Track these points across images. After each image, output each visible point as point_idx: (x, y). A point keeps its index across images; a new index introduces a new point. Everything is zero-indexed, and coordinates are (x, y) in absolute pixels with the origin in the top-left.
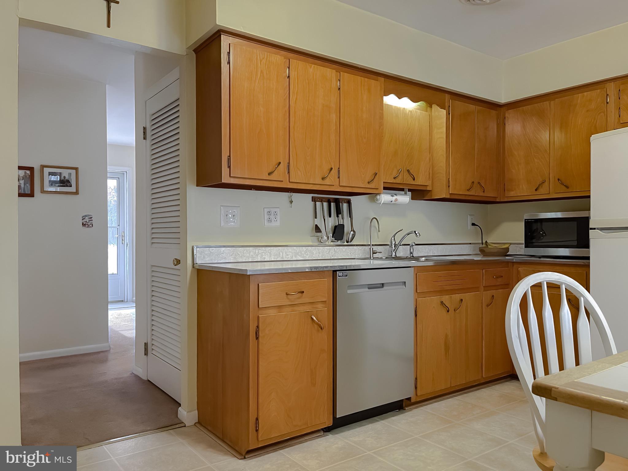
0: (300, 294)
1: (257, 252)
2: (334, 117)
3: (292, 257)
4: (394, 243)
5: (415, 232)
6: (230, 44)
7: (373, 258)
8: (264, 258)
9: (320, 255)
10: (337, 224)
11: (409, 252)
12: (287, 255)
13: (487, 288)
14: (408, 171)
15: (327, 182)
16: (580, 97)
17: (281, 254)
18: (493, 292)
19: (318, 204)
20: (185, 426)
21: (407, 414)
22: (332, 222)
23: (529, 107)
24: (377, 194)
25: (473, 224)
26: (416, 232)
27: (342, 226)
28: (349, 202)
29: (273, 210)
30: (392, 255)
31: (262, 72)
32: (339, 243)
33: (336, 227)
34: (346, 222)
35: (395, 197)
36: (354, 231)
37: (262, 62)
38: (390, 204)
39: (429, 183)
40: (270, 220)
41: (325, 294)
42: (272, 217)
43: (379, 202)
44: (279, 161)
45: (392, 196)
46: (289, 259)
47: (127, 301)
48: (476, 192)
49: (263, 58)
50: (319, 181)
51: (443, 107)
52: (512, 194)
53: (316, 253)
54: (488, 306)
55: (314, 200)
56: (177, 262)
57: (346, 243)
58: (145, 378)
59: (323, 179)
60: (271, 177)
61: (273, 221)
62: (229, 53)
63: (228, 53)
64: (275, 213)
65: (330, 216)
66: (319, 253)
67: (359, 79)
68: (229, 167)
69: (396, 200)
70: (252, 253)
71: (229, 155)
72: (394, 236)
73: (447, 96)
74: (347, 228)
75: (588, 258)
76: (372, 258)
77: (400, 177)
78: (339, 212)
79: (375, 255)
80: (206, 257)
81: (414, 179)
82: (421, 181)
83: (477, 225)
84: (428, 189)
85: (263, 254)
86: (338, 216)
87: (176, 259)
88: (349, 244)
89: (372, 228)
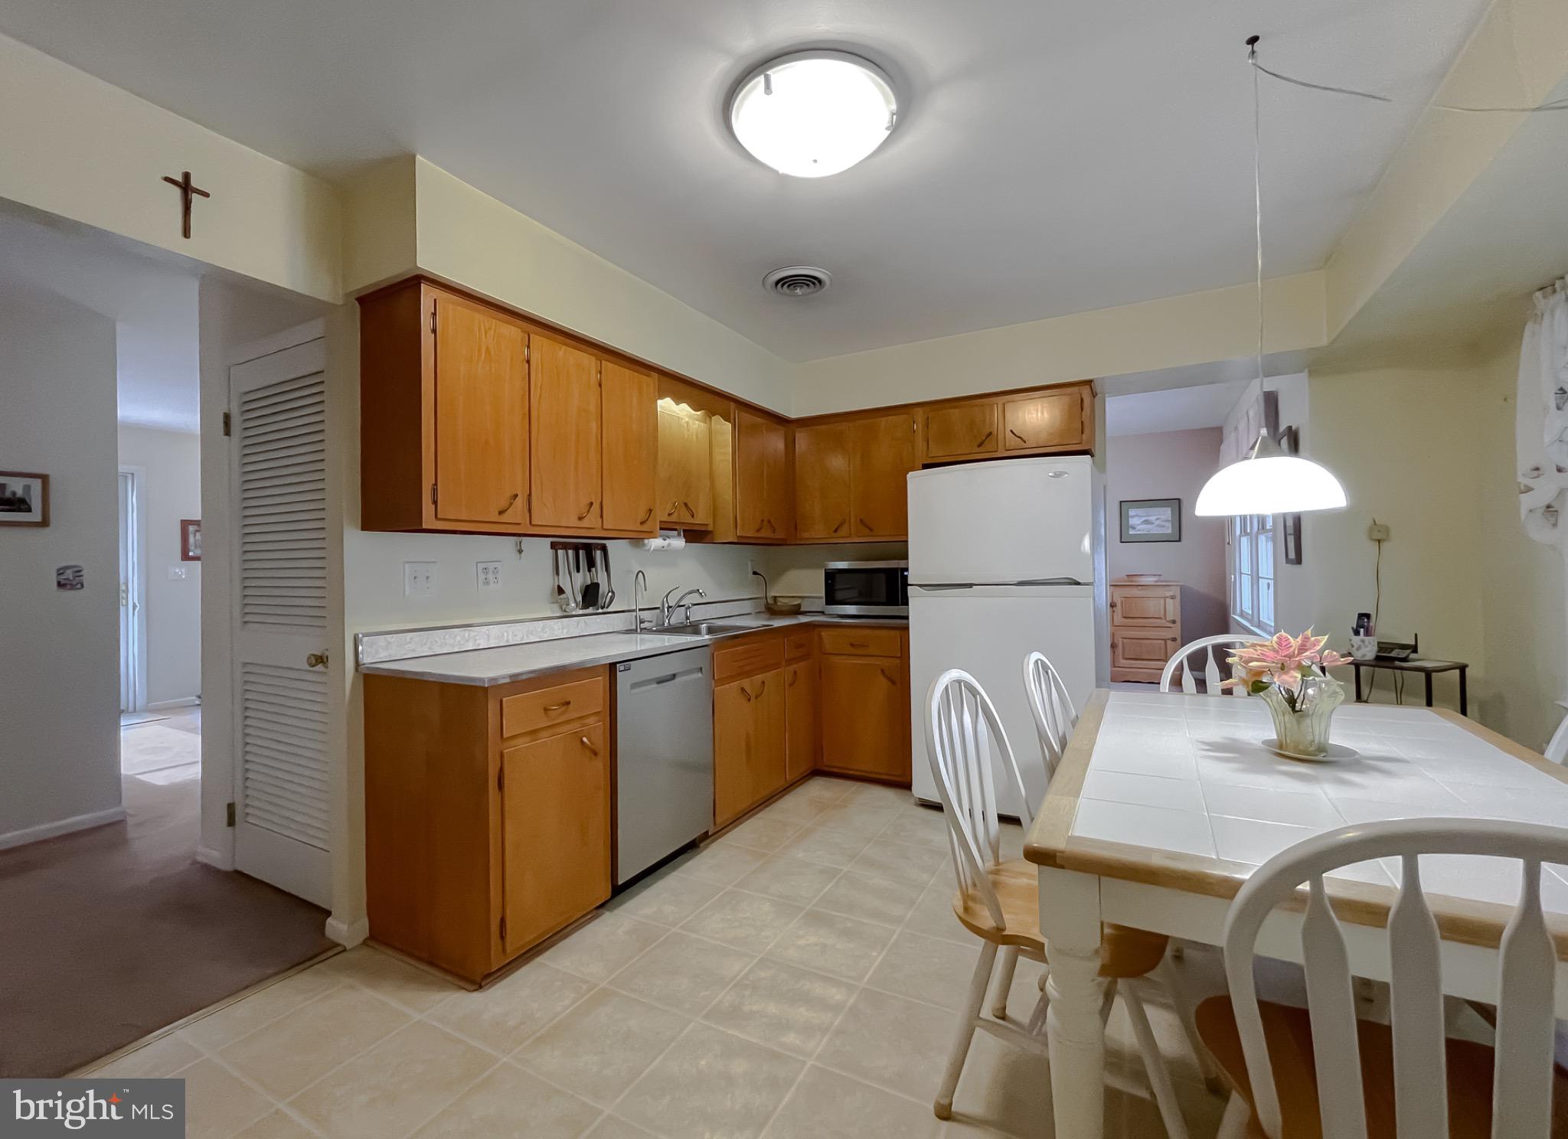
0: (565, 707)
1: (467, 635)
2: (594, 426)
3: (522, 639)
4: (666, 606)
5: (698, 590)
6: (435, 300)
7: (641, 629)
8: (479, 645)
9: (565, 631)
10: (589, 583)
11: (684, 617)
12: (515, 636)
13: (789, 662)
14: (686, 504)
15: (585, 523)
16: (883, 422)
17: (505, 634)
18: (794, 667)
19: (561, 552)
20: (345, 950)
21: (704, 853)
22: (581, 579)
23: (824, 427)
24: (644, 539)
25: (755, 573)
26: (701, 591)
27: (597, 585)
28: (604, 549)
29: (491, 566)
30: (664, 624)
31: (487, 350)
32: (590, 610)
33: (587, 587)
34: (601, 578)
35: (668, 541)
36: (613, 593)
37: (488, 335)
38: (661, 550)
39: (710, 521)
40: (487, 582)
41: (598, 701)
42: (491, 576)
43: (646, 548)
44: (515, 493)
45: (665, 540)
46: (519, 642)
47: (135, 711)
48: (766, 533)
49: (490, 329)
50: (574, 523)
51: (727, 419)
52: (806, 535)
53: (559, 629)
54: (791, 685)
55: (553, 546)
56: (316, 660)
57: (600, 611)
58: (226, 867)
59: (580, 519)
60: (505, 518)
61: (492, 582)
62: (434, 314)
63: (432, 313)
64: (495, 571)
65: (578, 571)
66: (563, 628)
67: (626, 373)
68: (435, 502)
69: (669, 545)
70: (458, 638)
71: (434, 482)
72: (667, 596)
73: (732, 405)
74: (603, 588)
75: (907, 618)
76: (639, 630)
77: (676, 514)
78: (591, 564)
79: (643, 626)
80: (381, 650)
81: (693, 516)
82: (702, 518)
83: (760, 575)
84: (710, 528)
85: (477, 637)
86: (589, 571)
87: (313, 655)
88: (605, 610)
89: (638, 587)
